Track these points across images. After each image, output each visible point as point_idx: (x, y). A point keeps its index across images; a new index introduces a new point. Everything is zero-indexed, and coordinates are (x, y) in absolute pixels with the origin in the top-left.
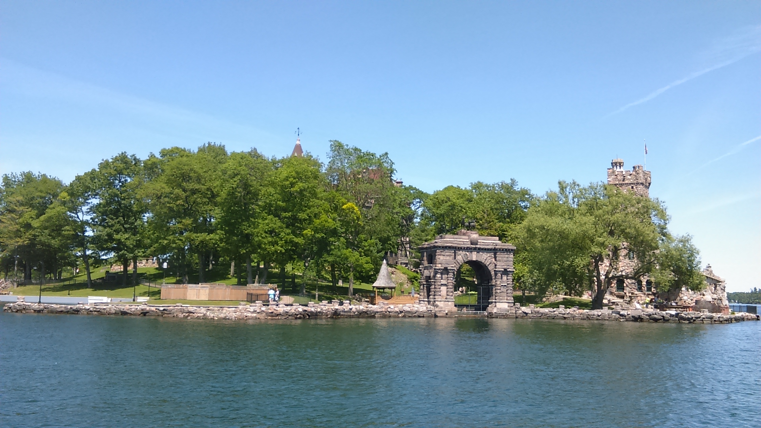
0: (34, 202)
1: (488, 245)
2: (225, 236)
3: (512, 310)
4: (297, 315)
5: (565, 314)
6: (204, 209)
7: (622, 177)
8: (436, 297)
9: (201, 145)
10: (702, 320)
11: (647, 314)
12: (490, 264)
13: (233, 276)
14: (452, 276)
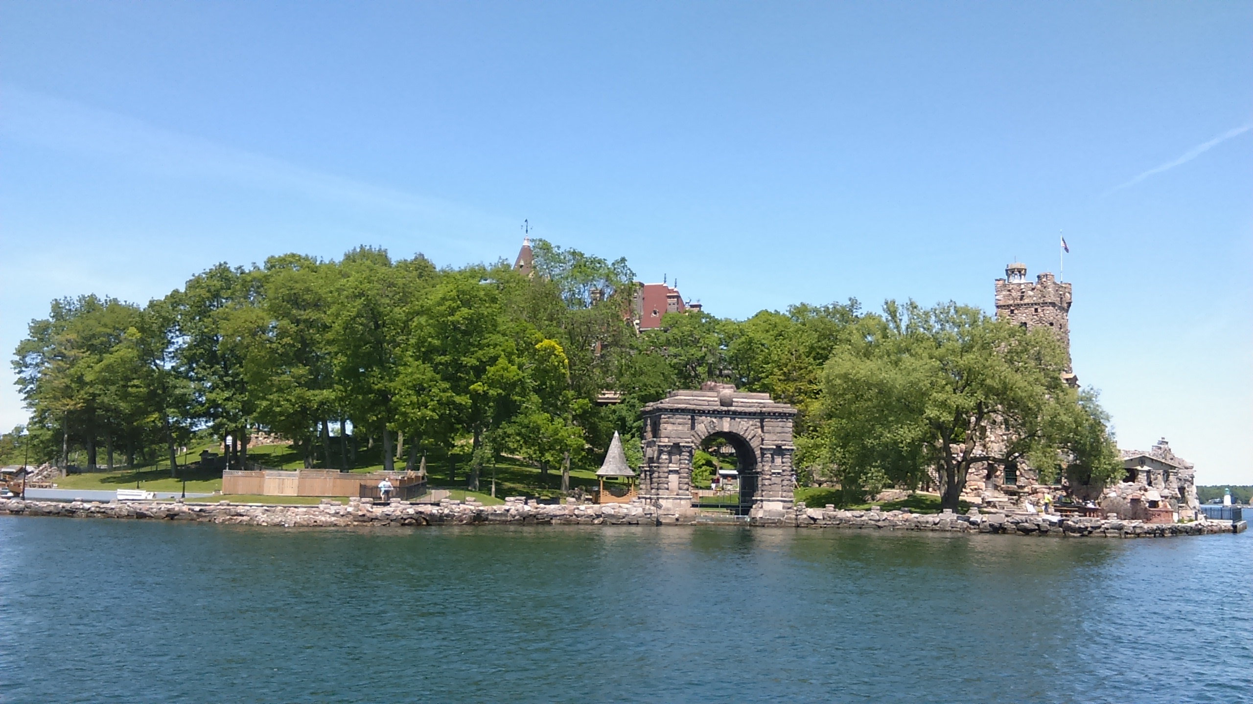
0: (95, 342)
1: (750, 407)
2: (344, 394)
3: (790, 513)
4: (405, 519)
5: (879, 520)
6: (326, 352)
7: (1019, 294)
8: (660, 492)
9: (349, 249)
10: (1104, 532)
11: (1012, 520)
12: (753, 437)
13: (401, 459)
14: (688, 458)
